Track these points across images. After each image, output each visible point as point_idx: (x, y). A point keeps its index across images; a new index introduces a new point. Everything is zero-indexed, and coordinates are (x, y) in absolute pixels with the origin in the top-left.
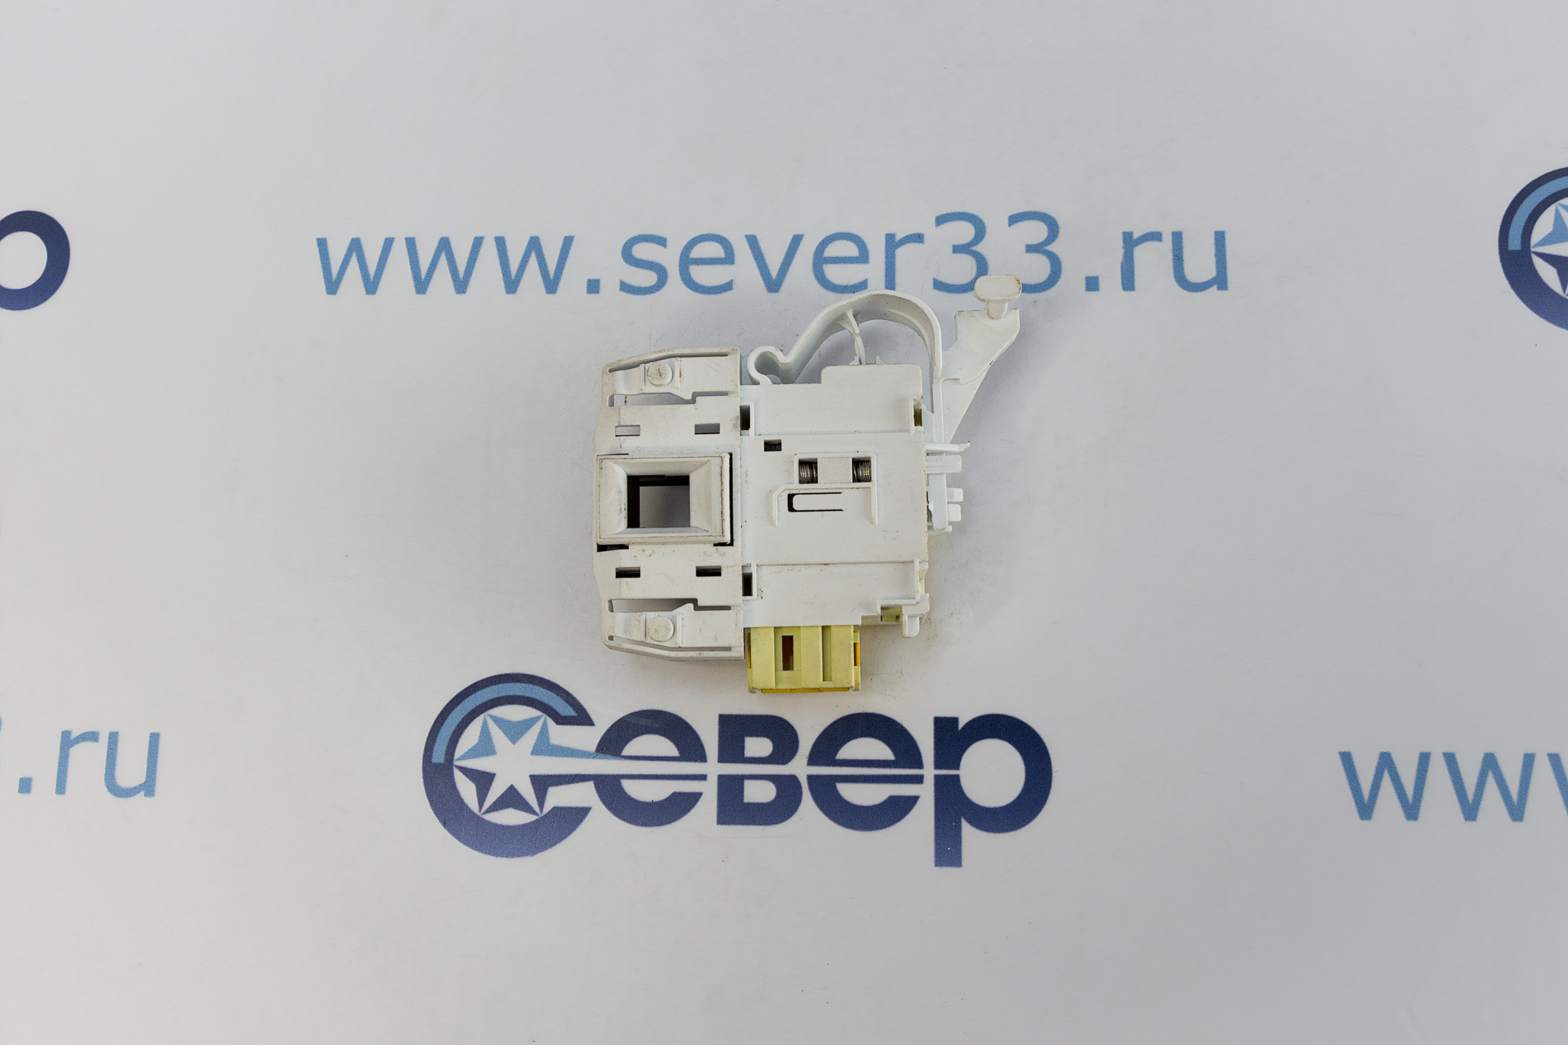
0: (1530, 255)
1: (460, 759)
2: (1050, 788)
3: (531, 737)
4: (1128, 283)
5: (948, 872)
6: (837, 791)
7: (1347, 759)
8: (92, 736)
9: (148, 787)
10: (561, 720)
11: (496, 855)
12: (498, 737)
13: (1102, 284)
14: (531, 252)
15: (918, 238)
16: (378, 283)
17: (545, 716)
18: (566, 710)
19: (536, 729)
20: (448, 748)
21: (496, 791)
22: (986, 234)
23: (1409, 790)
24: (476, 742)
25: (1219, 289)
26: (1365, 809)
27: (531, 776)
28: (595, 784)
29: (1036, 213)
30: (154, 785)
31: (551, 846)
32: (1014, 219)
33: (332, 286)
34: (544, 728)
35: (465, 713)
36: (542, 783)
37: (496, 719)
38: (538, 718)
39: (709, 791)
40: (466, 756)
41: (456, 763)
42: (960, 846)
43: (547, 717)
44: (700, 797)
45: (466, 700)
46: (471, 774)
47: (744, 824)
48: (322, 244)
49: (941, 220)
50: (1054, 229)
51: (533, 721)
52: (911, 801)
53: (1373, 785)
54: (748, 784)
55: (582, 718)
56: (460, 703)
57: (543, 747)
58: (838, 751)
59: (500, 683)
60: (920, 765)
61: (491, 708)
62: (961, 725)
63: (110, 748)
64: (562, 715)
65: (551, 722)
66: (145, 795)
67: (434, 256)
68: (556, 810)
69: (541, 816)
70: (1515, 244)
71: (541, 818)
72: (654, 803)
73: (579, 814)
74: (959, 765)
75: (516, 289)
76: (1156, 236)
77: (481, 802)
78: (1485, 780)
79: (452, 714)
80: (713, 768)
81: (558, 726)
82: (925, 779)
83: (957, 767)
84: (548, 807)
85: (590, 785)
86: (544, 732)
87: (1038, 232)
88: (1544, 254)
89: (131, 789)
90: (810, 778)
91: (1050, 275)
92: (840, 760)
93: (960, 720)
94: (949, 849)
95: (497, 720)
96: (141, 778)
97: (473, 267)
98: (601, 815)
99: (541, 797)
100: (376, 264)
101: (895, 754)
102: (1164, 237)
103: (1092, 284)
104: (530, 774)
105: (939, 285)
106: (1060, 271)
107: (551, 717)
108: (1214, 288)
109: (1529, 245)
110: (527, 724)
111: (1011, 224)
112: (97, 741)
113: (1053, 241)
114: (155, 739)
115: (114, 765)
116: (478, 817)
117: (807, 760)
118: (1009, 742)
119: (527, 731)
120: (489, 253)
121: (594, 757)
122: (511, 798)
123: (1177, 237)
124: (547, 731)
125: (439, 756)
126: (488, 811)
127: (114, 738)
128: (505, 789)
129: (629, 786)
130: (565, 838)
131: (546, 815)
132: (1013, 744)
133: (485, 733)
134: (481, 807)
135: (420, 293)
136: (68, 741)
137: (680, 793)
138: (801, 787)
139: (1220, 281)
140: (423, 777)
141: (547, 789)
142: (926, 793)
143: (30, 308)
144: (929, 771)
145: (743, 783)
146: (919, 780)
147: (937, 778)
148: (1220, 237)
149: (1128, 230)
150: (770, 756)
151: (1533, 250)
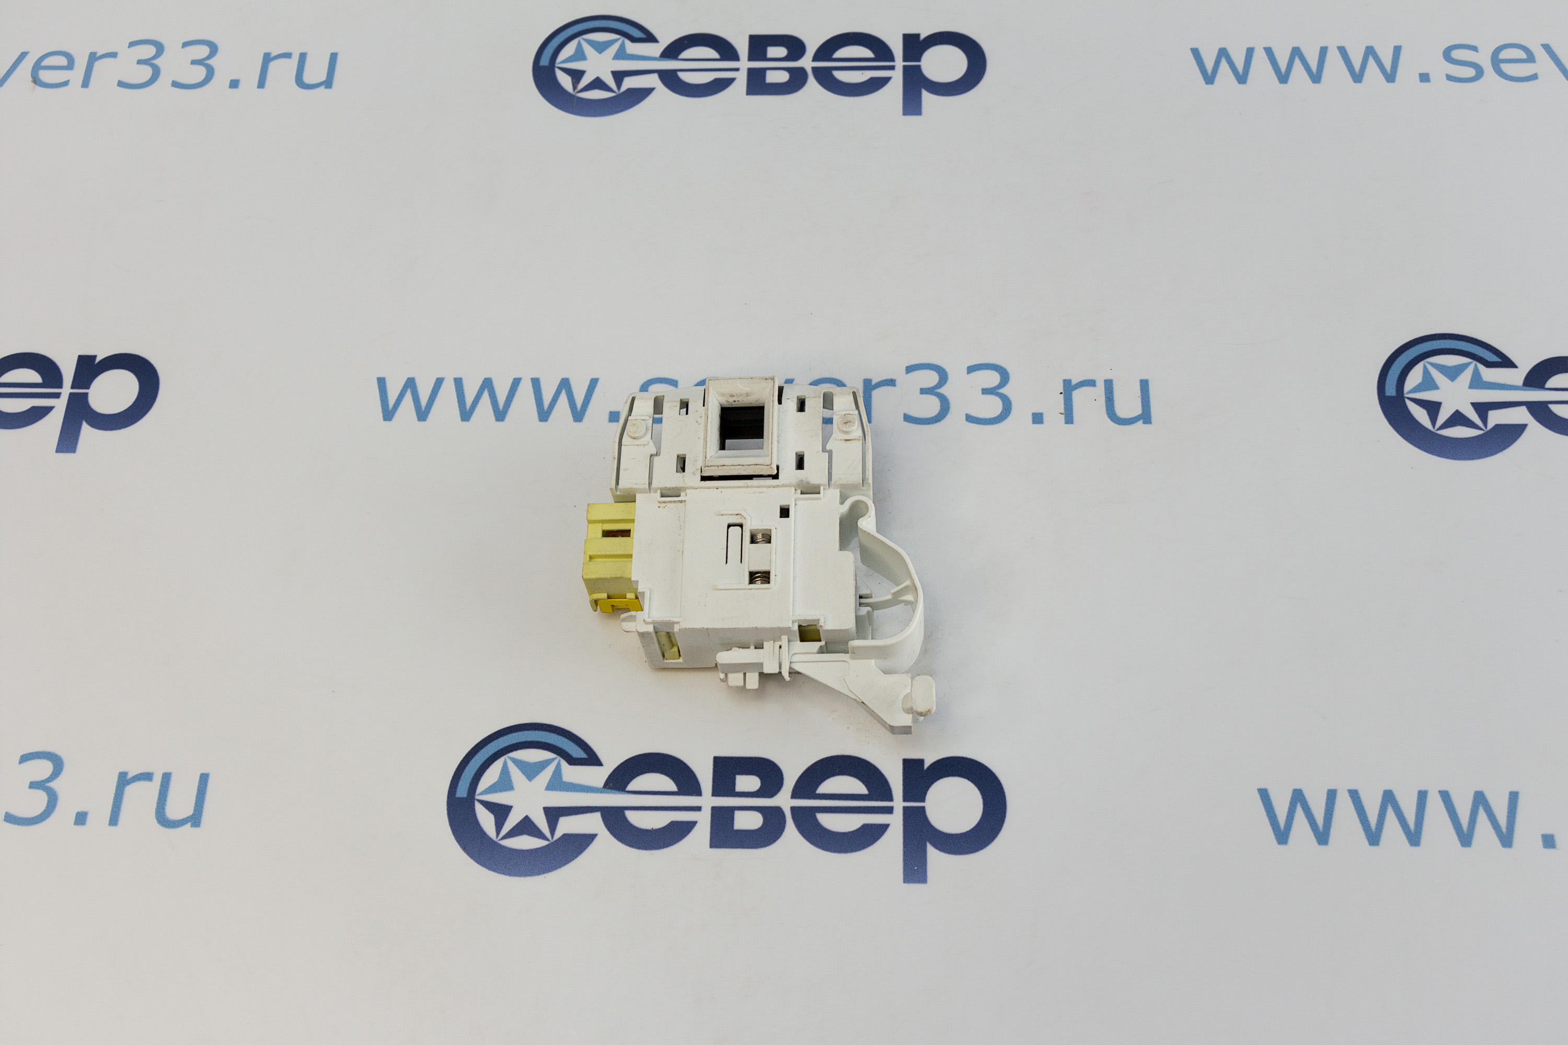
0: (1404, 400)
1: (481, 794)
2: (1005, 817)
3: (546, 775)
4: (1069, 418)
5: (915, 888)
6: (817, 820)
7: (1264, 794)
8: (147, 777)
9: (195, 819)
10: (572, 761)
11: (510, 875)
12: (516, 775)
13: (1045, 419)
14: (562, 390)
15: (891, 382)
16: (428, 412)
17: (559, 758)
18: (578, 753)
19: (551, 769)
20: (470, 785)
21: (512, 821)
22: (948, 380)
23: (1320, 820)
24: (496, 780)
25: (1144, 423)
26: (1282, 836)
27: (544, 808)
28: (602, 815)
29: (990, 364)
30: (201, 817)
31: (560, 867)
32: (971, 369)
33: (388, 414)
34: (558, 767)
35: (487, 756)
36: (554, 815)
37: (515, 761)
38: (553, 759)
39: (704, 820)
40: (486, 792)
41: (477, 797)
42: (926, 865)
43: (561, 759)
44: (695, 825)
45: (489, 745)
46: (490, 806)
47: (733, 848)
48: (381, 382)
49: (910, 369)
50: (1005, 377)
51: (547, 763)
52: (883, 828)
53: (1287, 817)
54: (738, 815)
55: (592, 759)
56: (484, 747)
57: (556, 784)
58: (818, 787)
59: (520, 731)
60: (890, 799)
61: (511, 751)
62: (926, 765)
63: (162, 786)
64: (574, 757)
65: (564, 764)
66: (192, 826)
67: (478, 392)
68: (566, 837)
69: (552, 841)
70: (1391, 391)
71: (552, 843)
72: (654, 830)
73: (587, 839)
74: (925, 799)
75: (548, 418)
76: (1091, 383)
77: (498, 831)
78: (1385, 812)
79: (476, 756)
80: (708, 800)
81: (570, 766)
82: (895, 810)
83: (923, 800)
84: (558, 835)
85: (597, 816)
86: (558, 772)
87: (992, 379)
88: (1416, 399)
89: (179, 821)
90: (793, 809)
91: (1002, 412)
92: (819, 794)
93: (925, 761)
94: (916, 868)
95: (517, 762)
96: (189, 811)
97: (511, 401)
98: (605, 841)
99: (553, 826)
100: (428, 398)
101: (868, 790)
102: (1097, 384)
103: (1038, 418)
104: (544, 806)
105: (908, 418)
106: (1011, 409)
107: (564, 759)
108: (1141, 422)
109: (1403, 392)
110: (543, 765)
111: (968, 373)
112: (151, 781)
113: (1004, 386)
114: (204, 779)
115: (165, 800)
116: (495, 843)
117: (790, 794)
118: (969, 779)
119: (542, 771)
120: (525, 392)
121: (601, 792)
122: (526, 827)
123: (1109, 384)
124: (560, 770)
125: (462, 792)
126: (504, 838)
127: (167, 778)
128: (520, 819)
129: (632, 817)
130: (573, 860)
131: (556, 841)
132: (972, 781)
133: (505, 771)
134: (498, 834)
135: (464, 421)
136: (124, 781)
137: (677, 822)
138: (785, 817)
139: (1146, 417)
140: (447, 809)
141: (558, 819)
142: (896, 822)
143: (120, 429)
144: (898, 803)
145: (734, 814)
146: (889, 810)
147: (906, 809)
148: (1144, 385)
149: (1067, 378)
150: (758, 791)
151: (1406, 396)
